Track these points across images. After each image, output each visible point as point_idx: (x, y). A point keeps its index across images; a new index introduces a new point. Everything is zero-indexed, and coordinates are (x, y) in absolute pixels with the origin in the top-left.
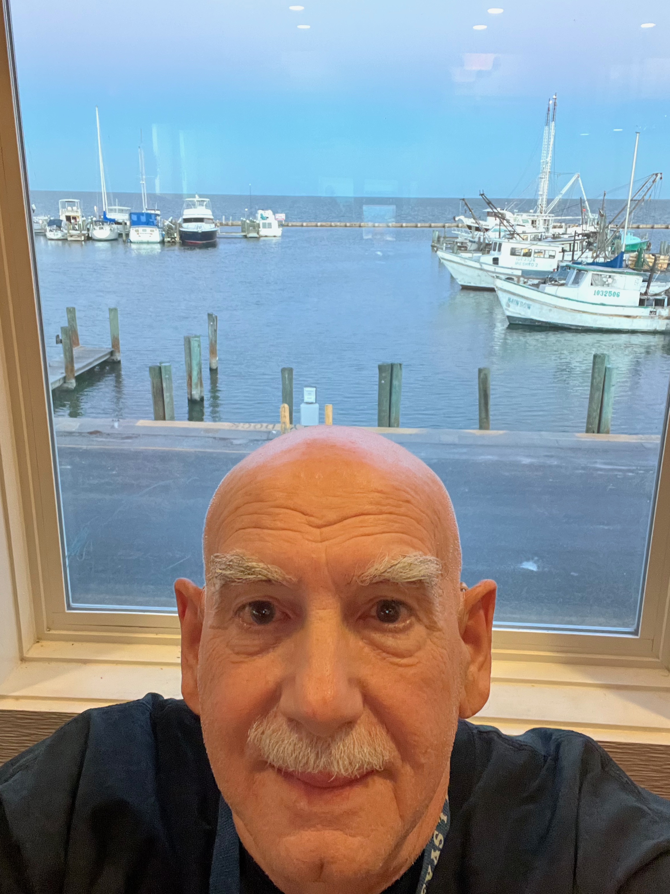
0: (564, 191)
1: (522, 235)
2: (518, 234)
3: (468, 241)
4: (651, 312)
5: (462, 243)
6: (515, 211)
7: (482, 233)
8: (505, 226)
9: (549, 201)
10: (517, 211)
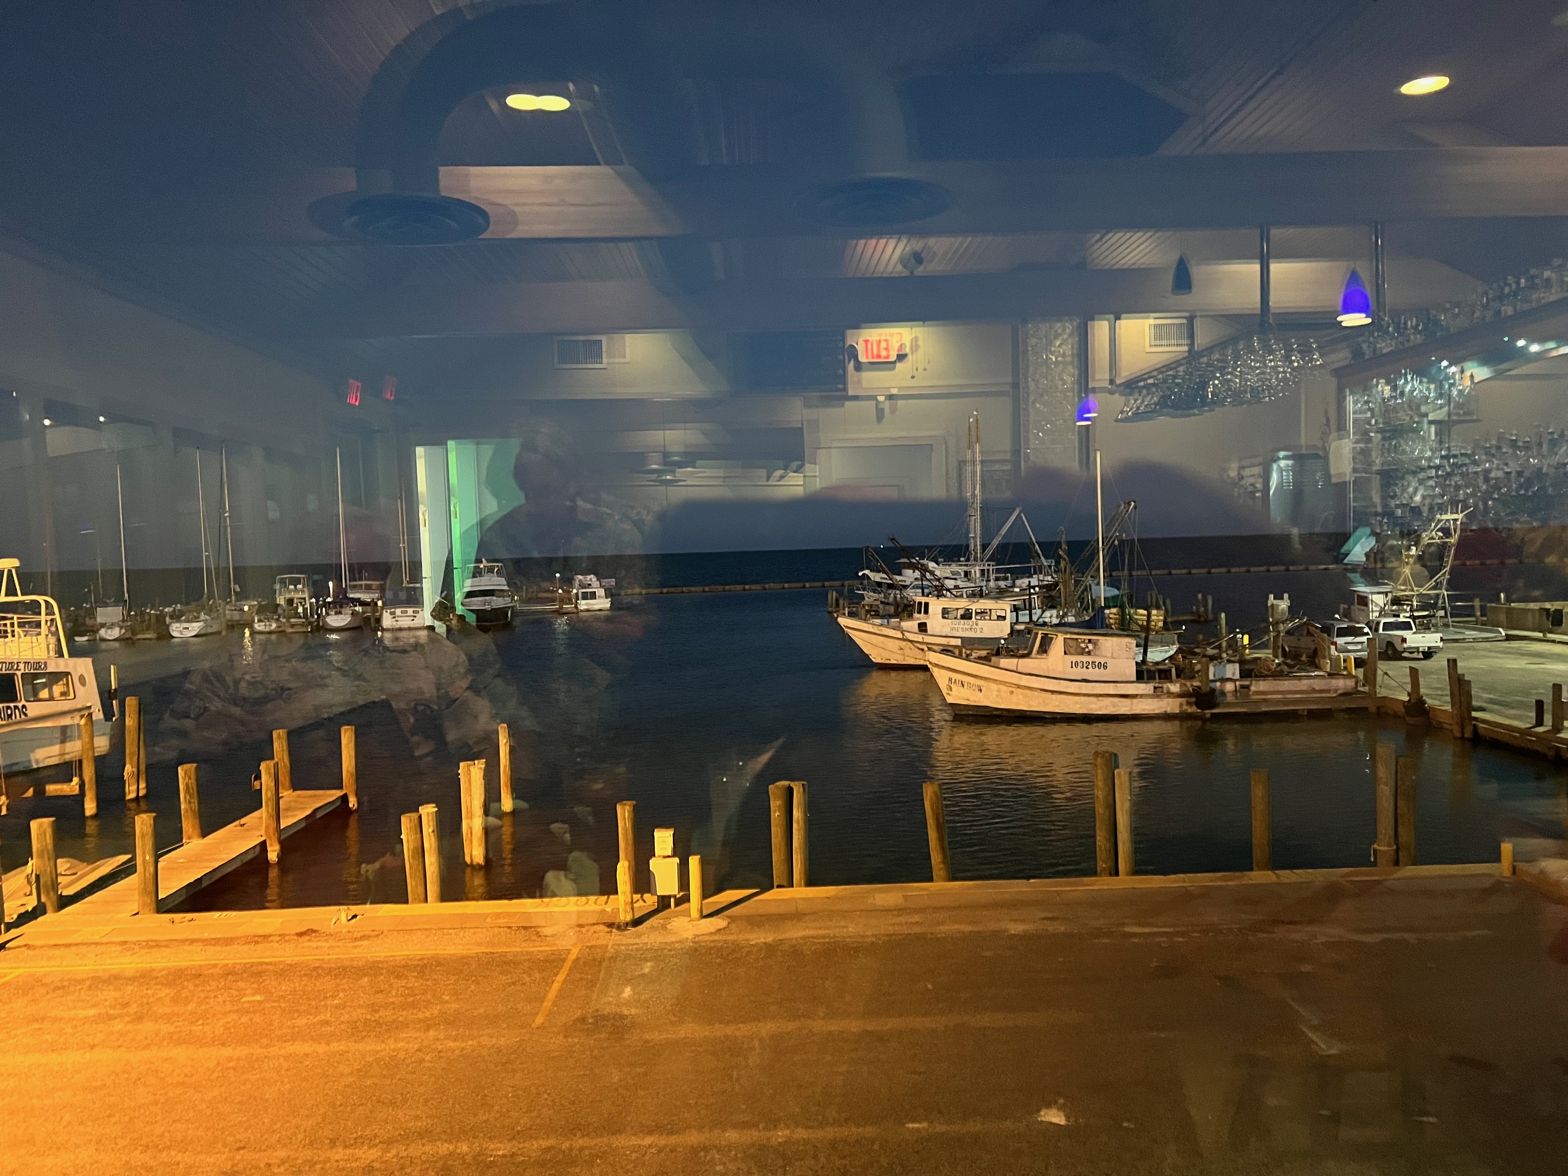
0: (1003, 531)
1: (954, 592)
2: (948, 590)
3: (879, 603)
4: (1155, 688)
5: (871, 606)
6: (940, 560)
7: (898, 592)
8: (928, 580)
9: (984, 547)
10: (942, 560)
